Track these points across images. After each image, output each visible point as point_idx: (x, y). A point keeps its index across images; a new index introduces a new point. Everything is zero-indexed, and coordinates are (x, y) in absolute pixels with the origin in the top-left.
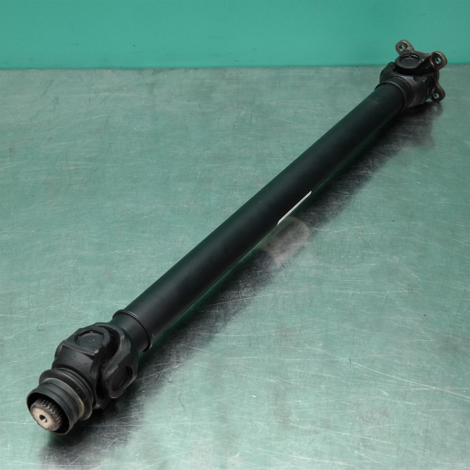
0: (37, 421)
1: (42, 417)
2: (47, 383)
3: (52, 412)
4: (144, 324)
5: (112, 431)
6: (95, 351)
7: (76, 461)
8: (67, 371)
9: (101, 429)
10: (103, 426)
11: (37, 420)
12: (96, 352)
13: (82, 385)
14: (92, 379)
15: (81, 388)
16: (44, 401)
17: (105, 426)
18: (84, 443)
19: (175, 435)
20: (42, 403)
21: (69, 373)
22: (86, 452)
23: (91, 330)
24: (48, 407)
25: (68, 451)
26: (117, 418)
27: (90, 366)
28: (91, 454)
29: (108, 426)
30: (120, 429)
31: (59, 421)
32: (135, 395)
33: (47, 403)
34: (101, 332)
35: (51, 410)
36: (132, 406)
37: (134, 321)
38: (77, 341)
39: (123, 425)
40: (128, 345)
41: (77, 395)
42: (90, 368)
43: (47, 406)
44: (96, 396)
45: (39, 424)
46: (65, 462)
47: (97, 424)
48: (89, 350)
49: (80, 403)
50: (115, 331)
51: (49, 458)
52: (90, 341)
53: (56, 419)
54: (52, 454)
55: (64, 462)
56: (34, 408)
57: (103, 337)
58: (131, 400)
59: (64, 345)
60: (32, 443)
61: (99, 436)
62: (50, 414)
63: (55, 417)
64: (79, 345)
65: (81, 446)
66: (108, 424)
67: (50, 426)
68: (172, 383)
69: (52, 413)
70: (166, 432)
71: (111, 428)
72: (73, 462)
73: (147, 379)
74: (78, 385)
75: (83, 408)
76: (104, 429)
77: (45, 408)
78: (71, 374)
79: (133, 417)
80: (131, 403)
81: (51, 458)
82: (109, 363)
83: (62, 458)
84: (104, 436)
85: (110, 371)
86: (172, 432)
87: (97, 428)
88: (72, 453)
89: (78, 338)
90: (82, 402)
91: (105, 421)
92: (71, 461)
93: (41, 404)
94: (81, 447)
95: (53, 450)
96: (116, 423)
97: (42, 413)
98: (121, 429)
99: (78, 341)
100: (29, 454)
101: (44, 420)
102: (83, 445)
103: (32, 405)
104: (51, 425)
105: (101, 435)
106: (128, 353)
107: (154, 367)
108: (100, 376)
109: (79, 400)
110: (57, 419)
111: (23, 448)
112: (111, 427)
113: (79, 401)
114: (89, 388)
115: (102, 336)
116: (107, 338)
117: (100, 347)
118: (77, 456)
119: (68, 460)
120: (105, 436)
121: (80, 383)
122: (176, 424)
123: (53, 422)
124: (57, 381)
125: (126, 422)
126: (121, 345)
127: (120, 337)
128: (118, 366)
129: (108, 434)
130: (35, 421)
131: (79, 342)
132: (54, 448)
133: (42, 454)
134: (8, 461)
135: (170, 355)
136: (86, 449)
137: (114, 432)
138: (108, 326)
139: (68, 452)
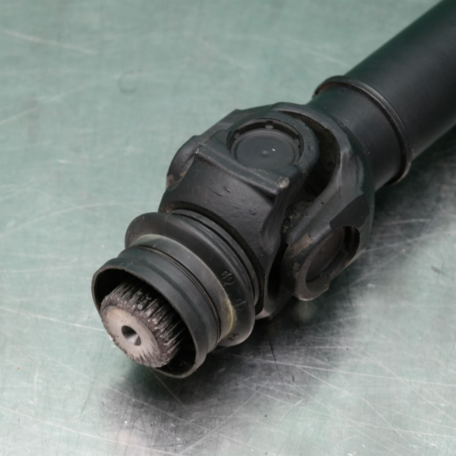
0: (113, 336)
1: (128, 331)
2: (145, 247)
3: (156, 325)
4: (398, 121)
5: (290, 378)
6: (281, 182)
7: (198, 447)
8: (201, 223)
9: (264, 370)
10: (268, 361)
11: (114, 333)
12: (283, 185)
13: (236, 263)
14: (265, 253)
15: (237, 274)
16: (139, 293)
17: (273, 362)
18: (219, 400)
19: (448, 415)
20: (134, 299)
21: (208, 230)
22: (223, 425)
23: (270, 123)
24: (149, 313)
25: (180, 417)
26: (304, 345)
27: (263, 218)
28: (236, 434)
29: (279, 365)
30: (310, 377)
31: (172, 349)
32: (348, 292)
33: (145, 302)
34: (294, 131)
35: (155, 321)
36: (341, 320)
37: (375, 110)
38: (231, 146)
39: (317, 366)
40: (357, 173)
41: (223, 289)
42: (262, 224)
43: (145, 308)
44: (266, 294)
45: (117, 344)
46: (172, 446)
47: (255, 355)
48: (264, 178)
49: (227, 309)
50: (327, 131)
51: (133, 427)
52: (265, 152)
53: (165, 344)
54: (141, 416)
55: (169, 444)
56: (111, 307)
57: (299, 146)
58: (338, 304)
59: (201, 154)
60: (93, 380)
61: (258, 388)
62: (151, 330)
63: (164, 339)
64: (236, 158)
65: (212, 406)
66: (281, 360)
67: (145, 356)
68: (443, 273)
69: (156, 328)
70: (424, 403)
71: (288, 370)
72: (191, 447)
73: (380, 255)
74: (229, 263)
75: (232, 321)
76: (269, 369)
77: (141, 313)
78: (213, 233)
79: (342, 350)
80: (340, 312)
81: (137, 428)
82: (307, 214)
83: (165, 432)
84: (268, 390)
85: (310, 236)
86: (443, 405)
87: (253, 366)
88: (190, 422)
89: (235, 139)
90: (231, 308)
91: (272, 349)
92: (187, 443)
93: (131, 301)
94: (213, 410)
95: (142, 406)
96: (301, 358)
97: (131, 322)
98: (314, 378)
99: (234, 146)
100: (83, 408)
101: (133, 339)
102: (217, 405)
103: (107, 298)
104: (150, 354)
105: (262, 386)
106: (356, 196)
107: (399, 225)
108: (283, 246)
109: (225, 302)
110: (168, 344)
111: (70, 389)
112: (287, 367)
113: (227, 305)
114: (253, 273)
115: (297, 141)
116: (309, 148)
117: (292, 172)
118: (202, 433)
119: (178, 439)
120: (273, 390)
121: (234, 260)
122: (451, 385)
123: (154, 348)
124: (176, 248)
125: (326, 360)
126: (340, 172)
127: (339, 150)
128: (331, 226)
129: (280, 386)
130: (110, 336)
131: (236, 149)
132: (146, 401)
133: (116, 413)
134: (31, 418)
135: (439, 200)
136: (223, 417)
137: (293, 380)
138: (310, 116)
139: (181, 419)
